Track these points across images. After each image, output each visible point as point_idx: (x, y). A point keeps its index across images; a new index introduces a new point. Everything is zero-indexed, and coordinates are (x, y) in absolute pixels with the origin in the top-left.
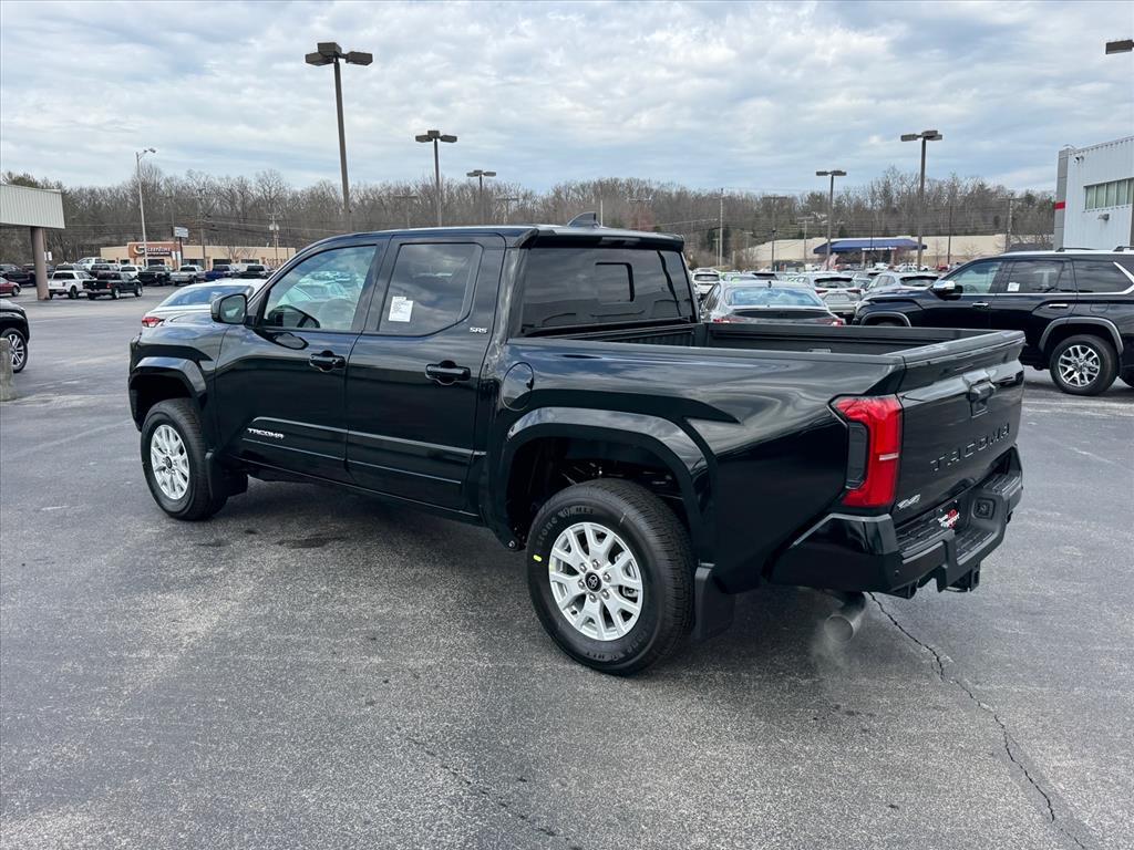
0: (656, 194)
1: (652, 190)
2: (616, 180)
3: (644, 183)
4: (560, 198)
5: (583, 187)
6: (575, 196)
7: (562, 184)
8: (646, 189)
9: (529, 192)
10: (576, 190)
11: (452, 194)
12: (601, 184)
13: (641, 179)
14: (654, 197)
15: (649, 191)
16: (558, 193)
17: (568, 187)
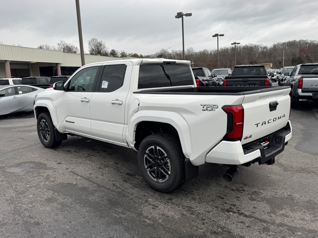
0: (310, 44)
1: (308, 43)
2: (295, 41)
3: (305, 41)
4: (276, 47)
5: (284, 44)
6: (281, 47)
7: (276, 43)
8: (306, 43)
9: (265, 46)
10: (281, 45)
11: (241, 49)
12: (289, 42)
13: (304, 40)
14: (309, 45)
15: (307, 43)
16: (275, 46)
17: (278, 44)
